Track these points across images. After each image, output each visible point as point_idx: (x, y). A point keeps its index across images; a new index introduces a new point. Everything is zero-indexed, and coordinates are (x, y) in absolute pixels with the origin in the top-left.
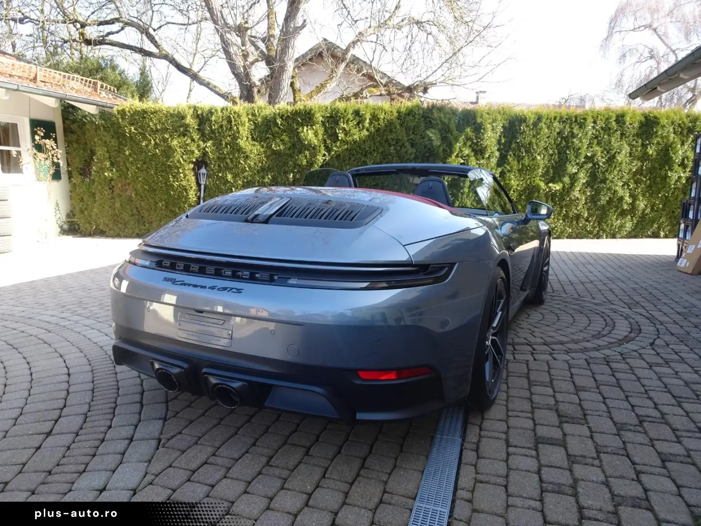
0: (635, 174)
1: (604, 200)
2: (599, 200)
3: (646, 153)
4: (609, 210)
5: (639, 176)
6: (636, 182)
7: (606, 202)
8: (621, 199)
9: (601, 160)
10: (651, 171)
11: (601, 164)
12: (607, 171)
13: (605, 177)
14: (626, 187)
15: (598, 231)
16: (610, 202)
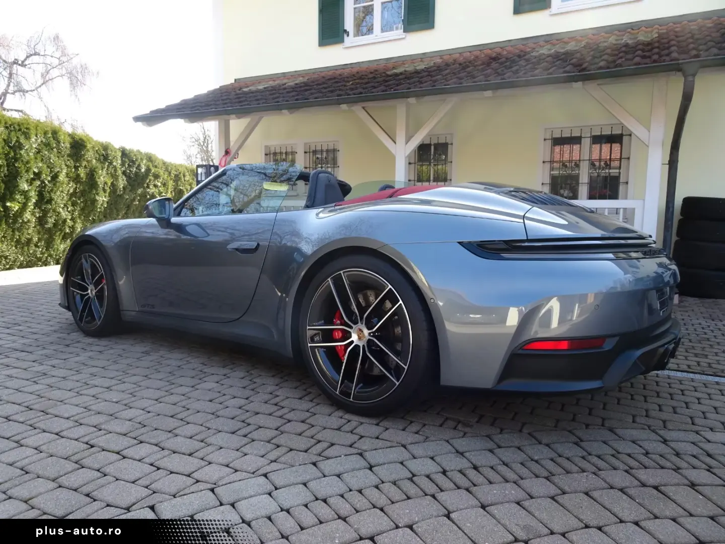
0: (72, 195)
1: (51, 221)
2: (47, 222)
3: (78, 175)
4: (55, 233)
5: (74, 199)
6: (73, 205)
7: (52, 225)
8: (65, 221)
9: (46, 177)
10: (83, 193)
11: (47, 182)
12: (52, 190)
13: (51, 197)
14: (66, 210)
15: (47, 258)
16: (55, 225)
